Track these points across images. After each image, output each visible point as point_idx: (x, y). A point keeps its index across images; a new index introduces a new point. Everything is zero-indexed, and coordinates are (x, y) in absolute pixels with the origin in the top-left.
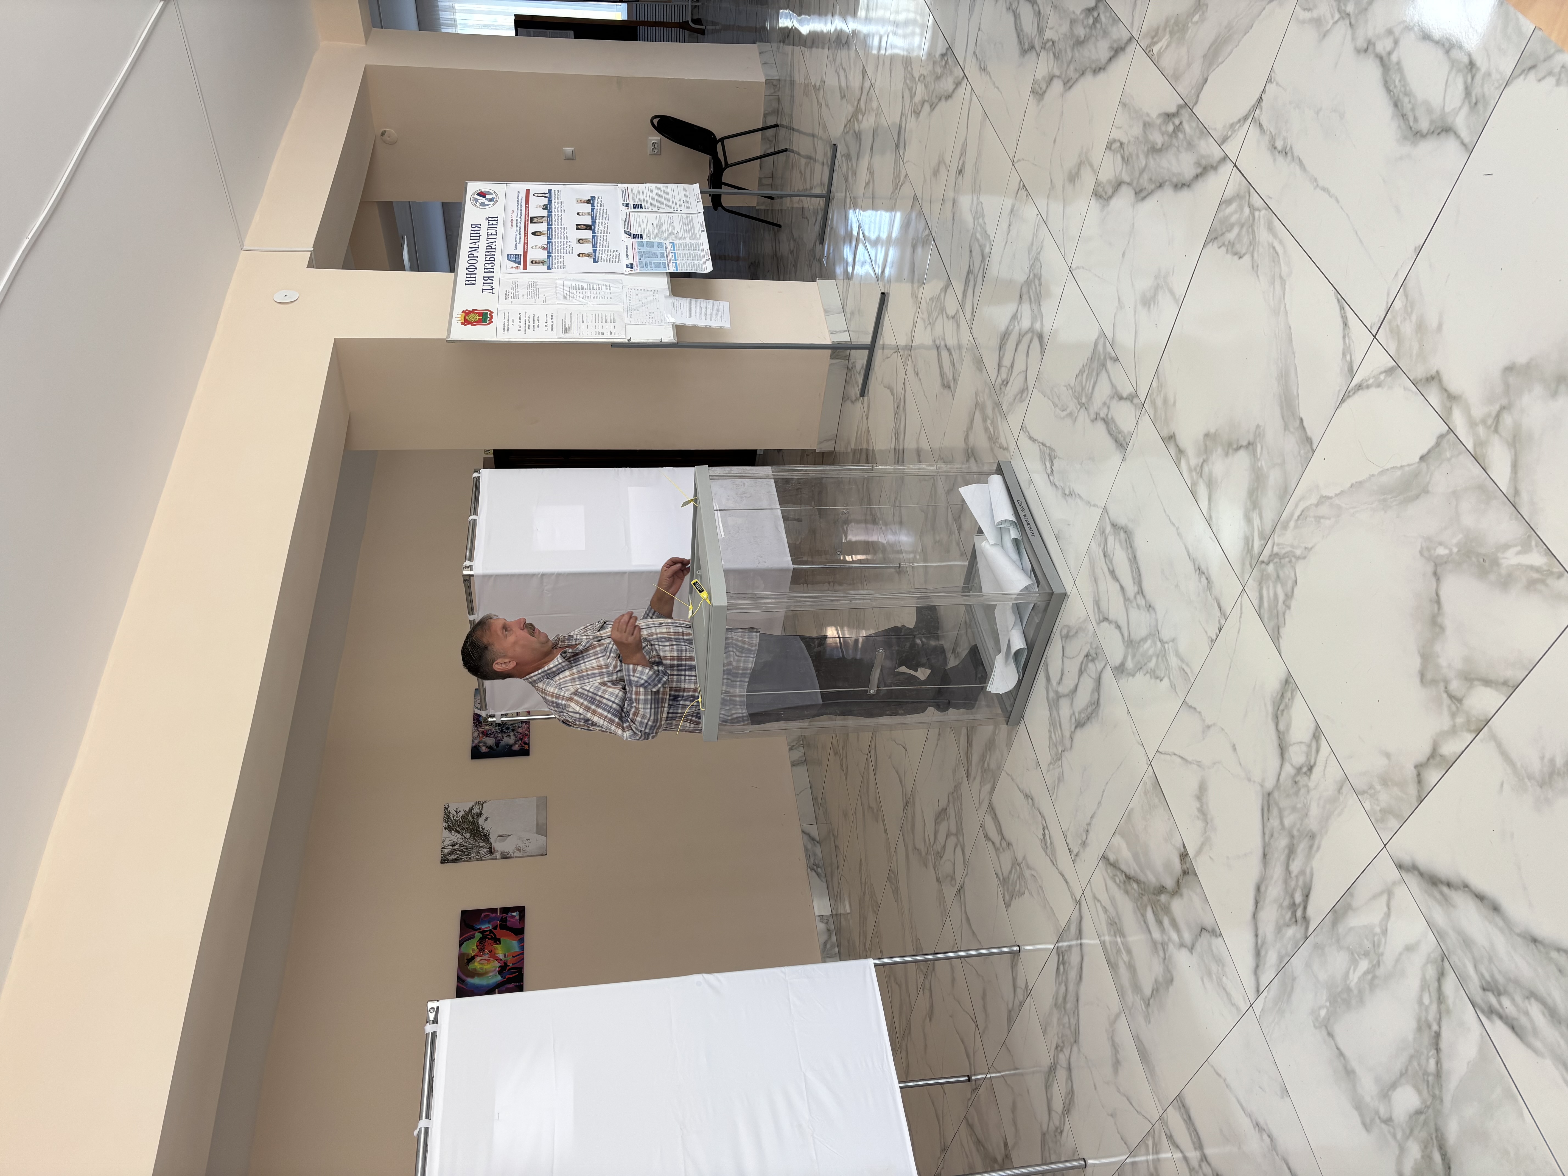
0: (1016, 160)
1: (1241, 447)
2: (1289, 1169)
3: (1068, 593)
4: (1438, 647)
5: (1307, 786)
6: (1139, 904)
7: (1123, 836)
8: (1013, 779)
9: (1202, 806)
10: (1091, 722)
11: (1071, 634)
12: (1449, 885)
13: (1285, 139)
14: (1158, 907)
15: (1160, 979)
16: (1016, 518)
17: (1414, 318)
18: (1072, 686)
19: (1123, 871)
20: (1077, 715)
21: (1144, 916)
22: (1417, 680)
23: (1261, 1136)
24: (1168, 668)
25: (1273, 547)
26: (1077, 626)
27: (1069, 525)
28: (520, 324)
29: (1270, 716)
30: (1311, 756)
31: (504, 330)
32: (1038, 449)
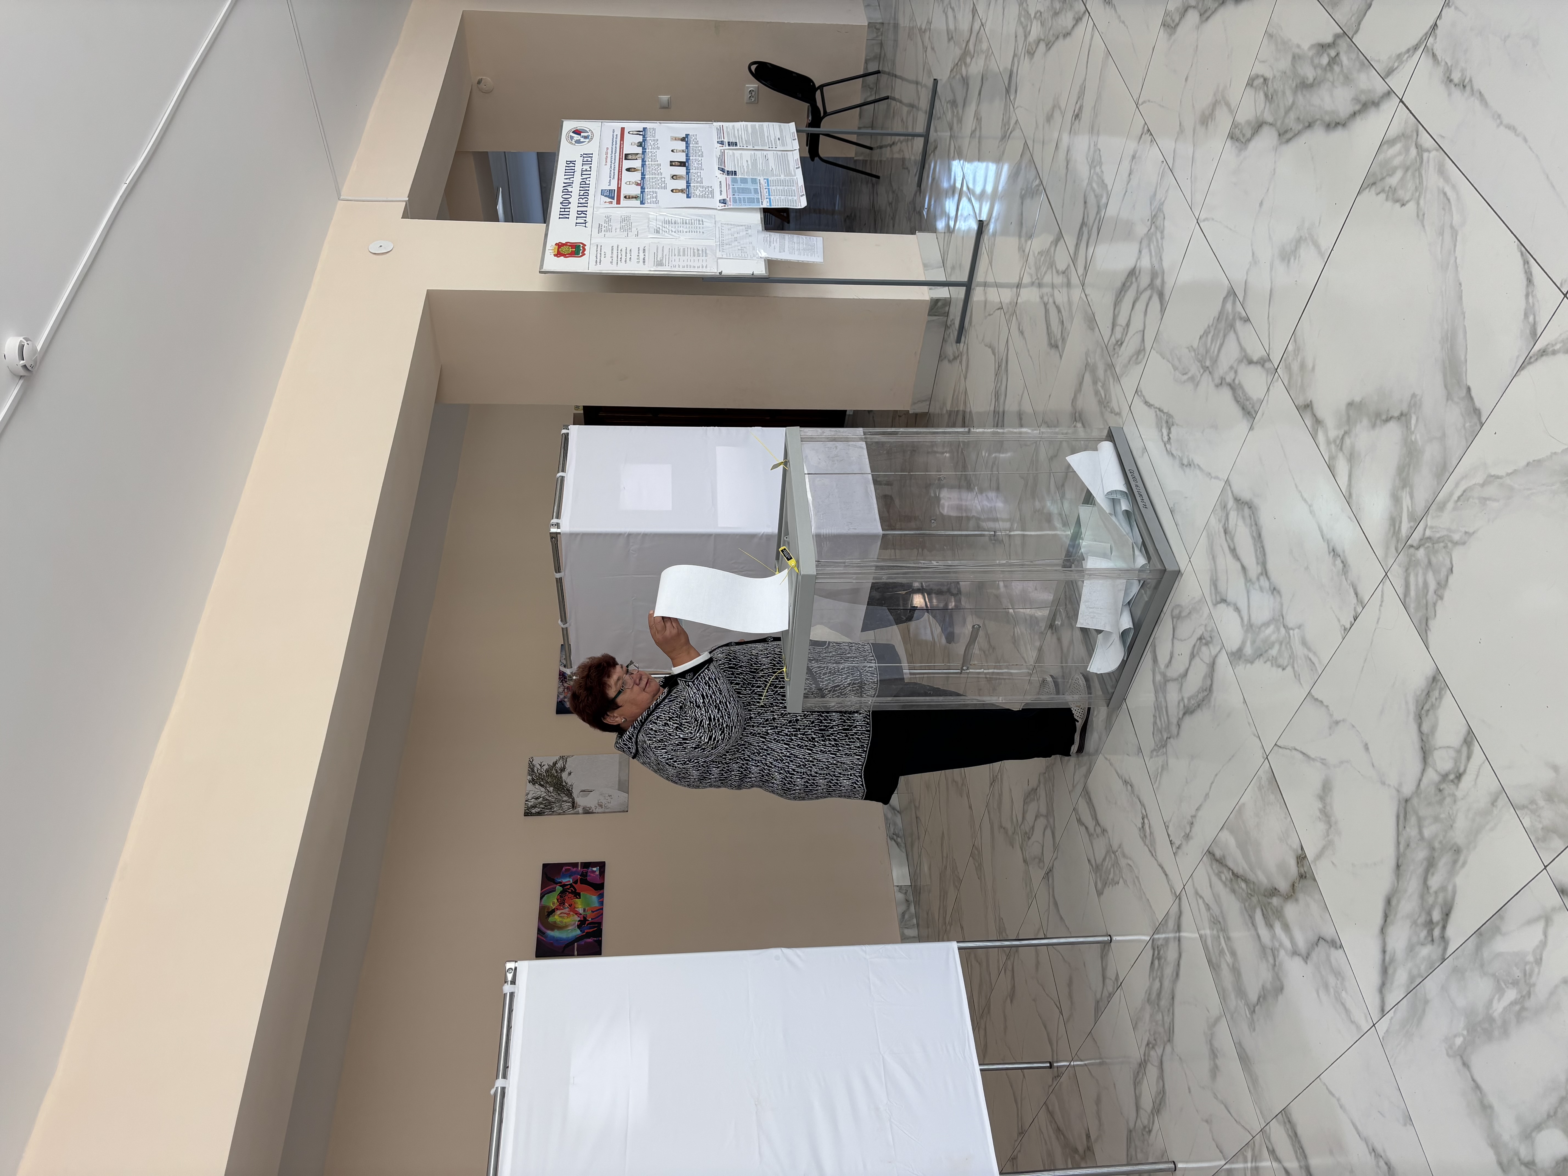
0: (1140, 102)
1: (1391, 418)
3: (1182, 571)
5: (1454, 795)
6: (1247, 904)
7: (1232, 832)
8: (1111, 764)
9: (1324, 807)
10: (1202, 710)
11: (1184, 614)
13: (1463, 70)
14: (1269, 910)
15: (1268, 986)
16: (1128, 489)
18: (1182, 670)
19: (1230, 869)
20: (1186, 701)
21: (1252, 918)
23: (1378, 1164)
24: (1292, 657)
25: (1425, 530)
26: (1190, 607)
27: (1186, 498)
28: (612, 257)
29: (1412, 716)
30: (1460, 762)
31: (596, 262)
32: (1155, 414)
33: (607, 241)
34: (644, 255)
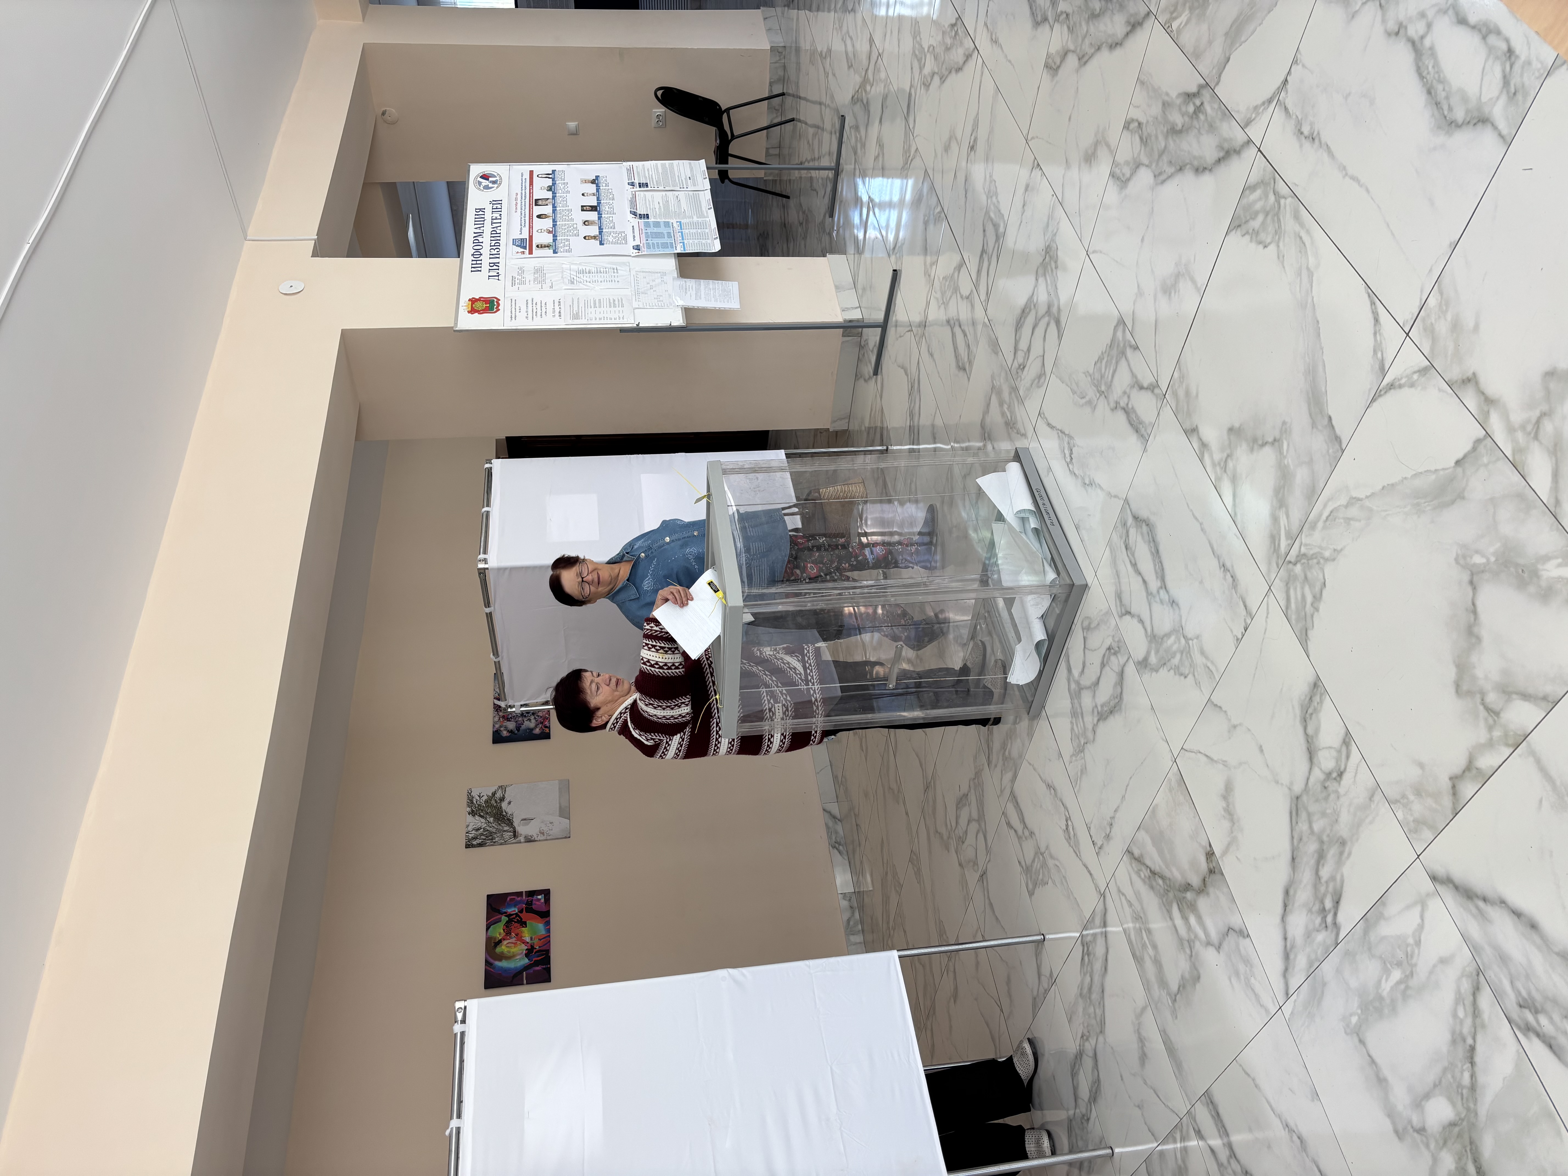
0: (1029, 138)
1: (1266, 443)
2: (1320, 1171)
3: (1089, 585)
4: (1474, 658)
5: (1337, 792)
6: (1164, 900)
7: (1147, 831)
8: (1035, 769)
9: (1228, 806)
10: (1114, 716)
11: (1092, 626)
12: (1485, 900)
13: (1312, 124)
14: (1184, 904)
15: (1187, 975)
16: (1035, 507)
17: (1449, 317)
18: (1094, 679)
19: (1147, 867)
20: (1099, 707)
21: (1169, 912)
22: (1452, 690)
23: (1291, 1137)
24: (1192, 665)
25: (1300, 548)
26: (1099, 619)
27: (1089, 515)
28: (527, 311)
29: (1298, 719)
30: (1341, 761)
31: (511, 318)
32: (1057, 436)
33: (521, 295)
34: (560, 308)
